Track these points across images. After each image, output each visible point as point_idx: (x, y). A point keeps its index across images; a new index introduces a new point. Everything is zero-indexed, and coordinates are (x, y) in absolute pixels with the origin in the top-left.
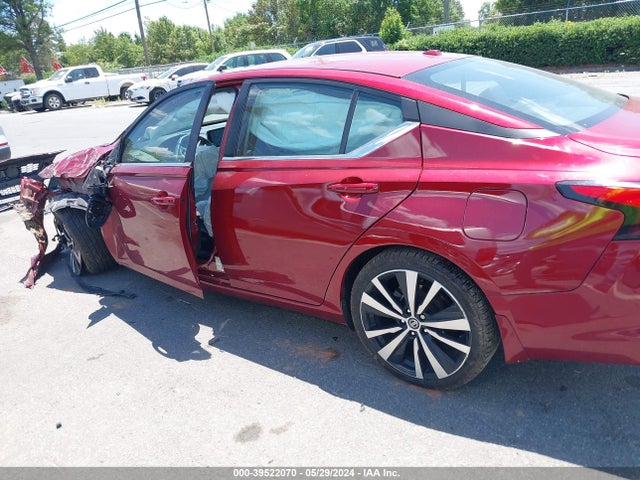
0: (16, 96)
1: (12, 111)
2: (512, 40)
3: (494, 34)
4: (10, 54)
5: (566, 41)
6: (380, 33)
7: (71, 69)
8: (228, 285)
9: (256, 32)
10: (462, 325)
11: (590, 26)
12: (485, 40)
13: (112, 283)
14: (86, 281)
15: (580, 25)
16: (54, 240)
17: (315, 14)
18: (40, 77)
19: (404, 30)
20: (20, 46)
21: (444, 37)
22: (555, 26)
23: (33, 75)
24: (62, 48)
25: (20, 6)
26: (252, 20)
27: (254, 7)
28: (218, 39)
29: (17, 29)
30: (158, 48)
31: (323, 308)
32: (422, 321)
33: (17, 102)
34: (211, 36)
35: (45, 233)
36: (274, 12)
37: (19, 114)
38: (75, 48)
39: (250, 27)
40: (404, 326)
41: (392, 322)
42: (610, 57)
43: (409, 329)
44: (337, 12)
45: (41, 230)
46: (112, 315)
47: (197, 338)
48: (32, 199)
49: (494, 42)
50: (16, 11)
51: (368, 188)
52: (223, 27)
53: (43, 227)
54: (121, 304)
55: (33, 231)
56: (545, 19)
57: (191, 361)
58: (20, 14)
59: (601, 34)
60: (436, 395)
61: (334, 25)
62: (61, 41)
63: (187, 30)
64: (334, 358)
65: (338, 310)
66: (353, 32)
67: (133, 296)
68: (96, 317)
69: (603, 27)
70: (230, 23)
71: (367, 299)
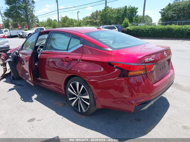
0: (21, 34)
1: (20, 38)
2: (160, 29)
3: (155, 27)
4: (23, 23)
5: (176, 31)
6: (123, 25)
7: (37, 28)
8: (42, 84)
9: (91, 22)
10: (87, 97)
11: (183, 27)
12: (152, 29)
13: (19, 82)
14: (13, 81)
15: (180, 26)
16: (9, 70)
17: (106, 18)
18: (29, 29)
19: (130, 24)
20: (25, 21)
21: (140, 27)
22: (173, 26)
23: (27, 29)
24: (38, 22)
25: (27, 10)
26: (90, 18)
27: (91, 15)
28: (80, 23)
29: (25, 16)
30: (63, 24)
31: (61, 92)
32: (80, 96)
33: (21, 35)
34: (78, 22)
35: (6, 68)
36: (96, 17)
37: (21, 39)
38: (41, 23)
39: (89, 20)
40: (77, 97)
41: (74, 96)
42: (188, 36)
43: (78, 98)
44: (112, 18)
45: (5, 67)
46: (15, 90)
47: (32, 97)
48: (4, 58)
49: (154, 29)
50: (25, 12)
51: (70, 60)
52: (82, 20)
53: (6, 66)
54: (19, 87)
55: (3, 67)
56: (171, 24)
57: (28, 102)
58: (26, 12)
59: (186, 29)
60: (83, 117)
61: (110, 21)
62: (38, 20)
63: (72, 20)
64: (64, 105)
65: (64, 92)
66: (116, 24)
67: (23, 86)
68: (10, 90)
69: (187, 28)
70: (84, 19)
71: (69, 89)
